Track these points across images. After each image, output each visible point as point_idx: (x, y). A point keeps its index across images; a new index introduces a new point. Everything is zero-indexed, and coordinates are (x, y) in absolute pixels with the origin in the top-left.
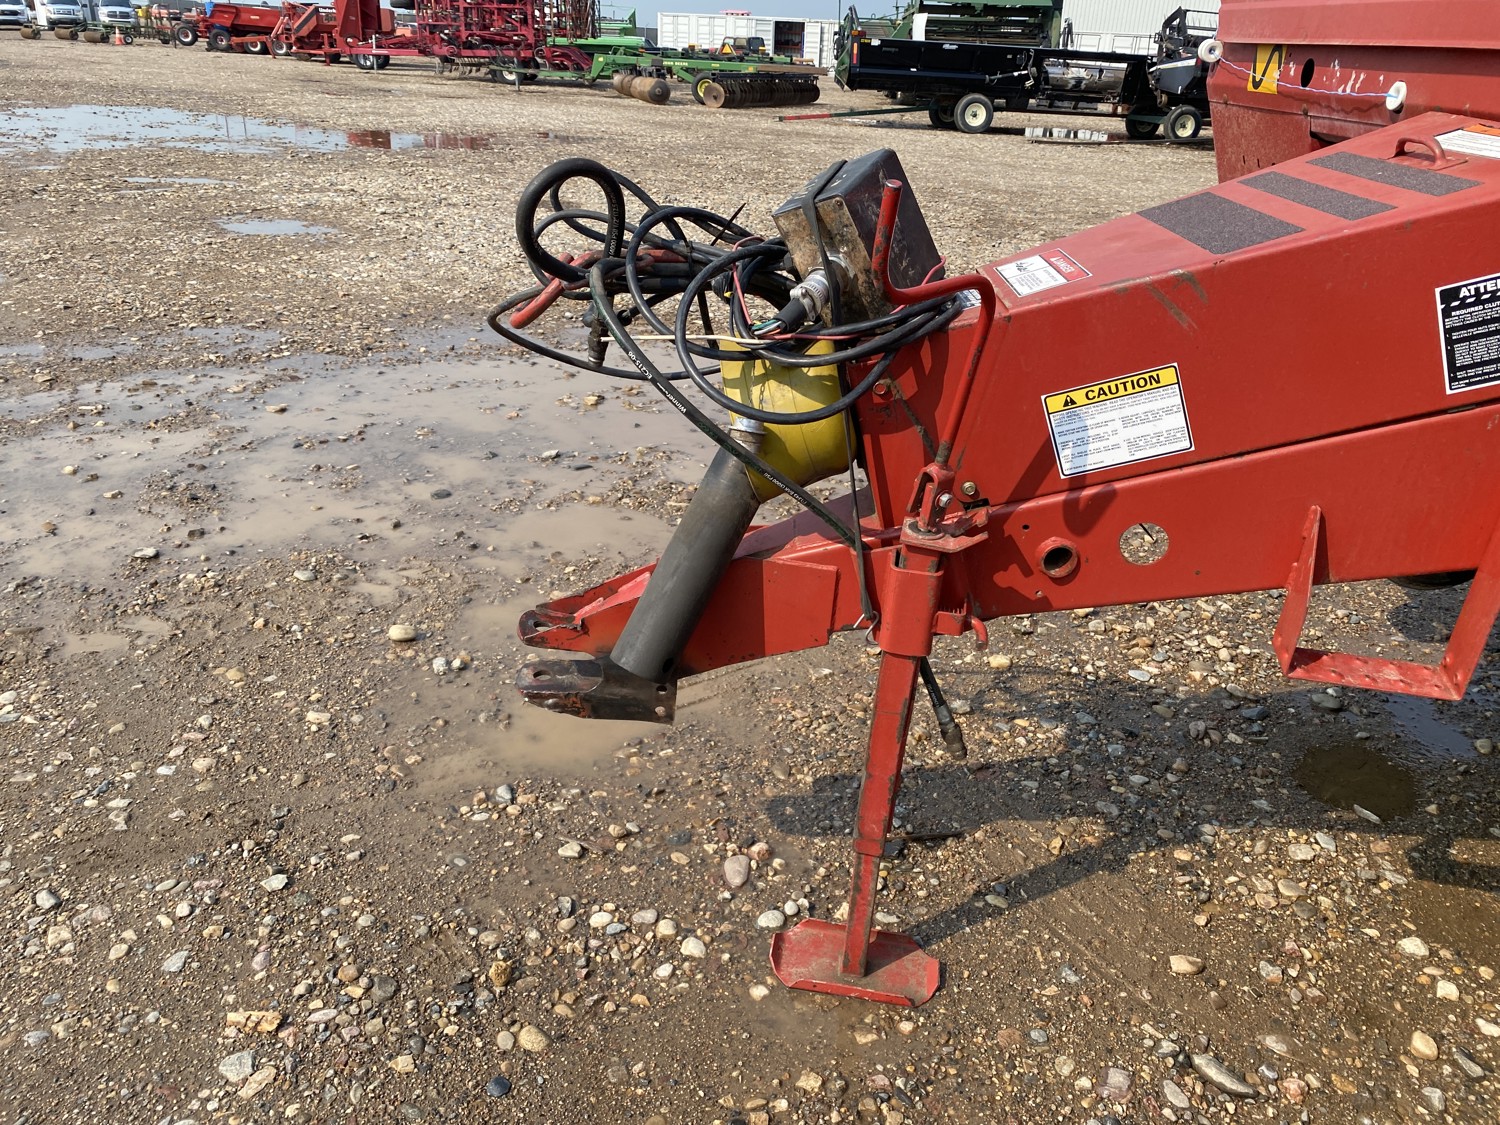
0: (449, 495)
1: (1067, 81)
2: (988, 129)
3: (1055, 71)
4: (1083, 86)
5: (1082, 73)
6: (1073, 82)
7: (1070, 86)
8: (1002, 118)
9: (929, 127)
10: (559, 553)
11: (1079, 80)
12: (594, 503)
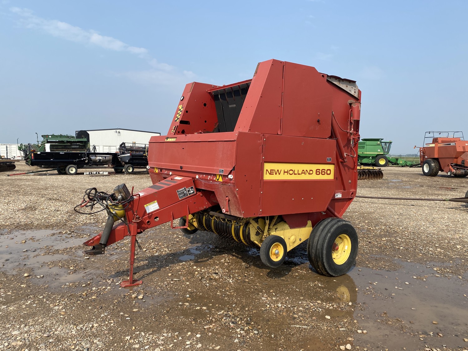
0: (9, 260)
1: (97, 160)
2: (76, 174)
3: (93, 158)
4: (101, 161)
5: (101, 158)
6: (98, 160)
7: (98, 161)
8: (80, 170)
9: (57, 174)
10: (44, 262)
11: (100, 160)
12: (43, 255)
